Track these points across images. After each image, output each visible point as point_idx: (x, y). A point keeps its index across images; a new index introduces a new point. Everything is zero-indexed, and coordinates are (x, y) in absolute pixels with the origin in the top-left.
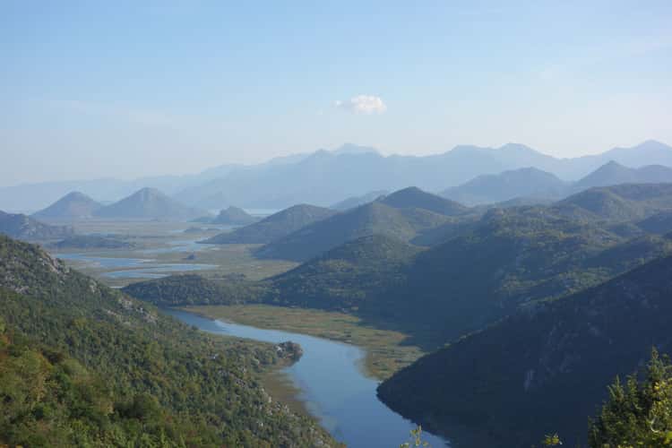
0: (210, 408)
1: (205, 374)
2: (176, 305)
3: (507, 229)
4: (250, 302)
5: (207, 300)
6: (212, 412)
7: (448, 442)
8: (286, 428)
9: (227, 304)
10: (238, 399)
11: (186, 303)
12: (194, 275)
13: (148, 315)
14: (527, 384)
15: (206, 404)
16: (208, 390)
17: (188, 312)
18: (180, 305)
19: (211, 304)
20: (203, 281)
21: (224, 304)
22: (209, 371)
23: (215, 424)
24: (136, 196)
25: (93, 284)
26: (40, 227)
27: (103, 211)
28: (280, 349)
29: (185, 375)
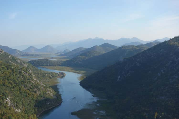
0: (11, 80)
1: (13, 70)
2: (41, 66)
3: (125, 48)
4: (59, 65)
5: (49, 65)
6: (11, 81)
7: (93, 95)
8: (37, 87)
9: (54, 66)
10: (22, 78)
11: (43, 65)
12: (46, 59)
13: (24, 64)
14: (118, 79)
15: (10, 78)
16: (12, 74)
17: (44, 67)
18: (42, 66)
19: (49, 66)
20: (48, 60)
21: (53, 66)
22: (15, 70)
23: (11, 84)
24: (46, 47)
25: (10, 56)
26: (20, 52)
27: (37, 50)
28: (59, 74)
29: (5, 70)
